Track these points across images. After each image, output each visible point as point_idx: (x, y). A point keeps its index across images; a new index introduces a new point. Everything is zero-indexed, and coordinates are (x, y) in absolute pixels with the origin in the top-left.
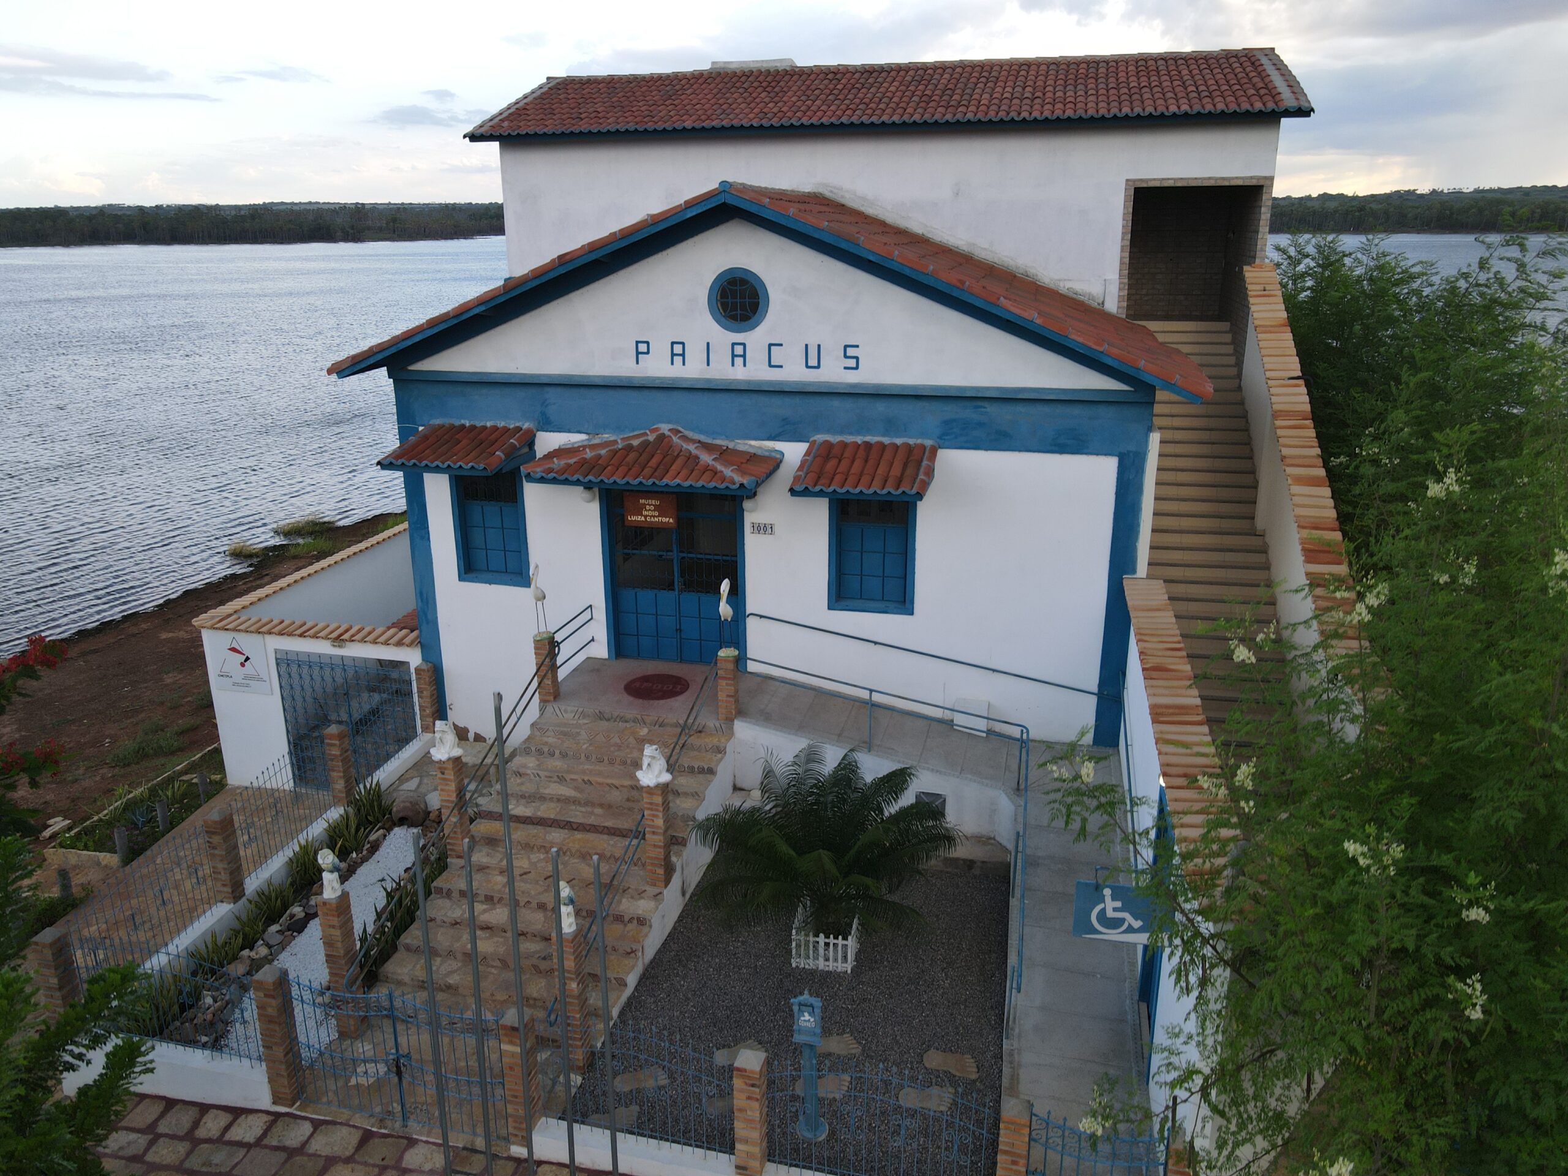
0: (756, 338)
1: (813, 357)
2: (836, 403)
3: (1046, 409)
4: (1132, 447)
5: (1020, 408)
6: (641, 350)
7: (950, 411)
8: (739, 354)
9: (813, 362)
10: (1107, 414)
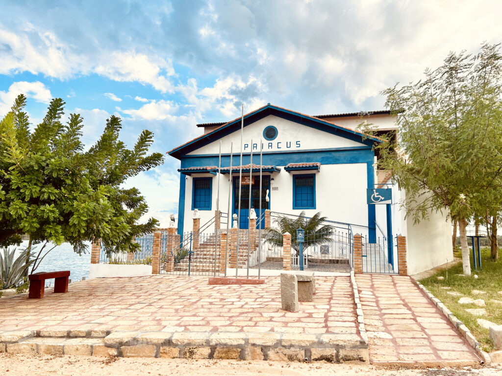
0: (274, 142)
1: (288, 145)
2: (294, 156)
3: (347, 153)
4: (370, 160)
5: (341, 153)
6: (246, 146)
7: (323, 155)
8: (270, 146)
9: (289, 146)
10: (363, 153)
